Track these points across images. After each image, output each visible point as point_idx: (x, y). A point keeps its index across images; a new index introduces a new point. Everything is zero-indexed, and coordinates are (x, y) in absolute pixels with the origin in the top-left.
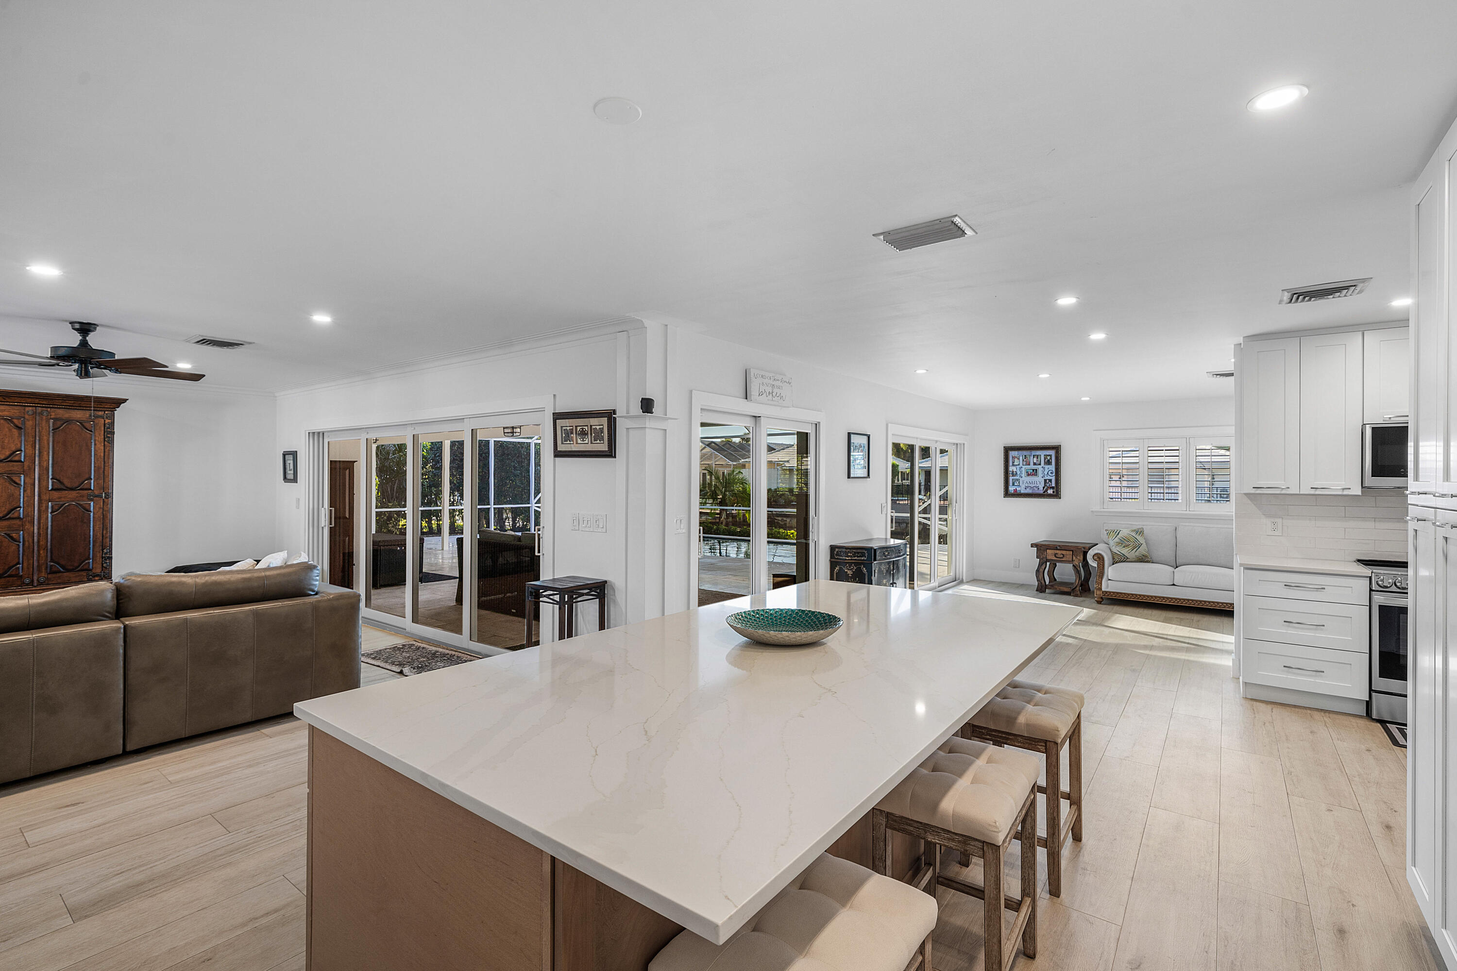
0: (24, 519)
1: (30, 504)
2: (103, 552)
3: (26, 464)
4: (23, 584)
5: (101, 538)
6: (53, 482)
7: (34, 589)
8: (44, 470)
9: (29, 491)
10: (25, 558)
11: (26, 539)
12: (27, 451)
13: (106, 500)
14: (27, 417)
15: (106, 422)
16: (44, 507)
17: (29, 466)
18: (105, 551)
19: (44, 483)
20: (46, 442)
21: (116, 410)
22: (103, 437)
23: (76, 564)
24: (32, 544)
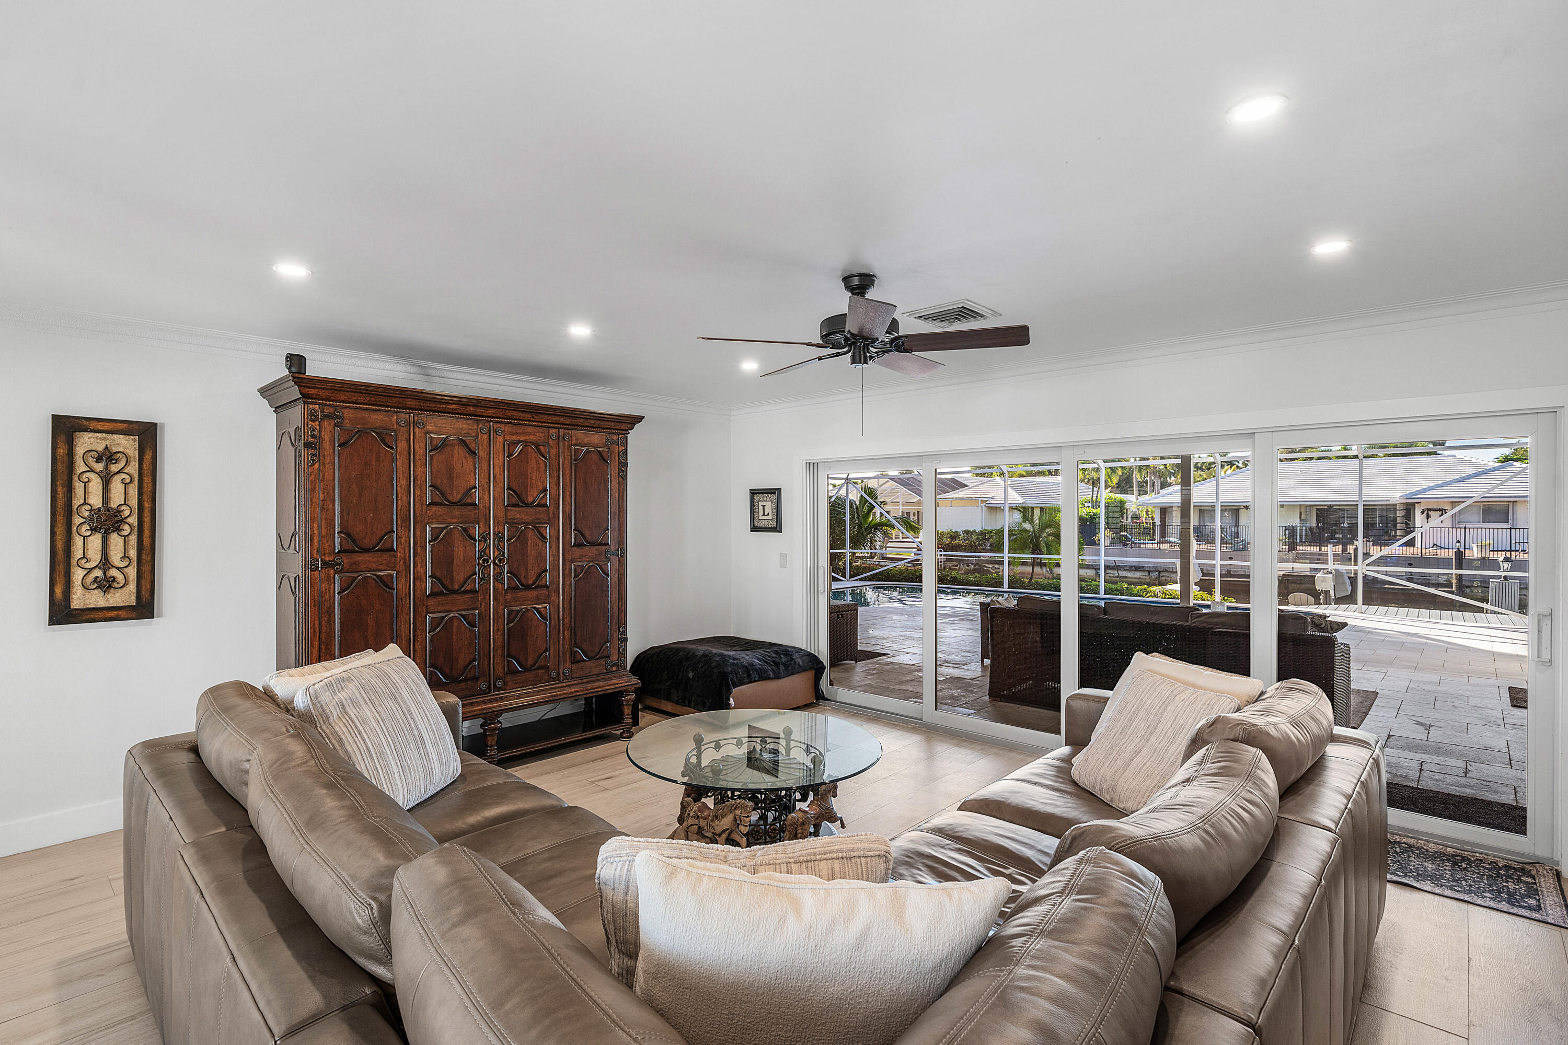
0: (550, 587)
1: (555, 566)
2: (619, 631)
3: (551, 509)
4: (551, 679)
5: (617, 612)
6: (575, 535)
7: (560, 685)
8: (567, 517)
9: (554, 547)
10: (551, 642)
11: (552, 616)
12: (552, 491)
13: (621, 559)
14: (551, 442)
15: (620, 450)
16: (567, 570)
17: (554, 513)
18: (621, 630)
19: (568, 537)
20: (568, 478)
21: (629, 433)
22: (617, 471)
23: (597, 650)
24: (557, 623)
